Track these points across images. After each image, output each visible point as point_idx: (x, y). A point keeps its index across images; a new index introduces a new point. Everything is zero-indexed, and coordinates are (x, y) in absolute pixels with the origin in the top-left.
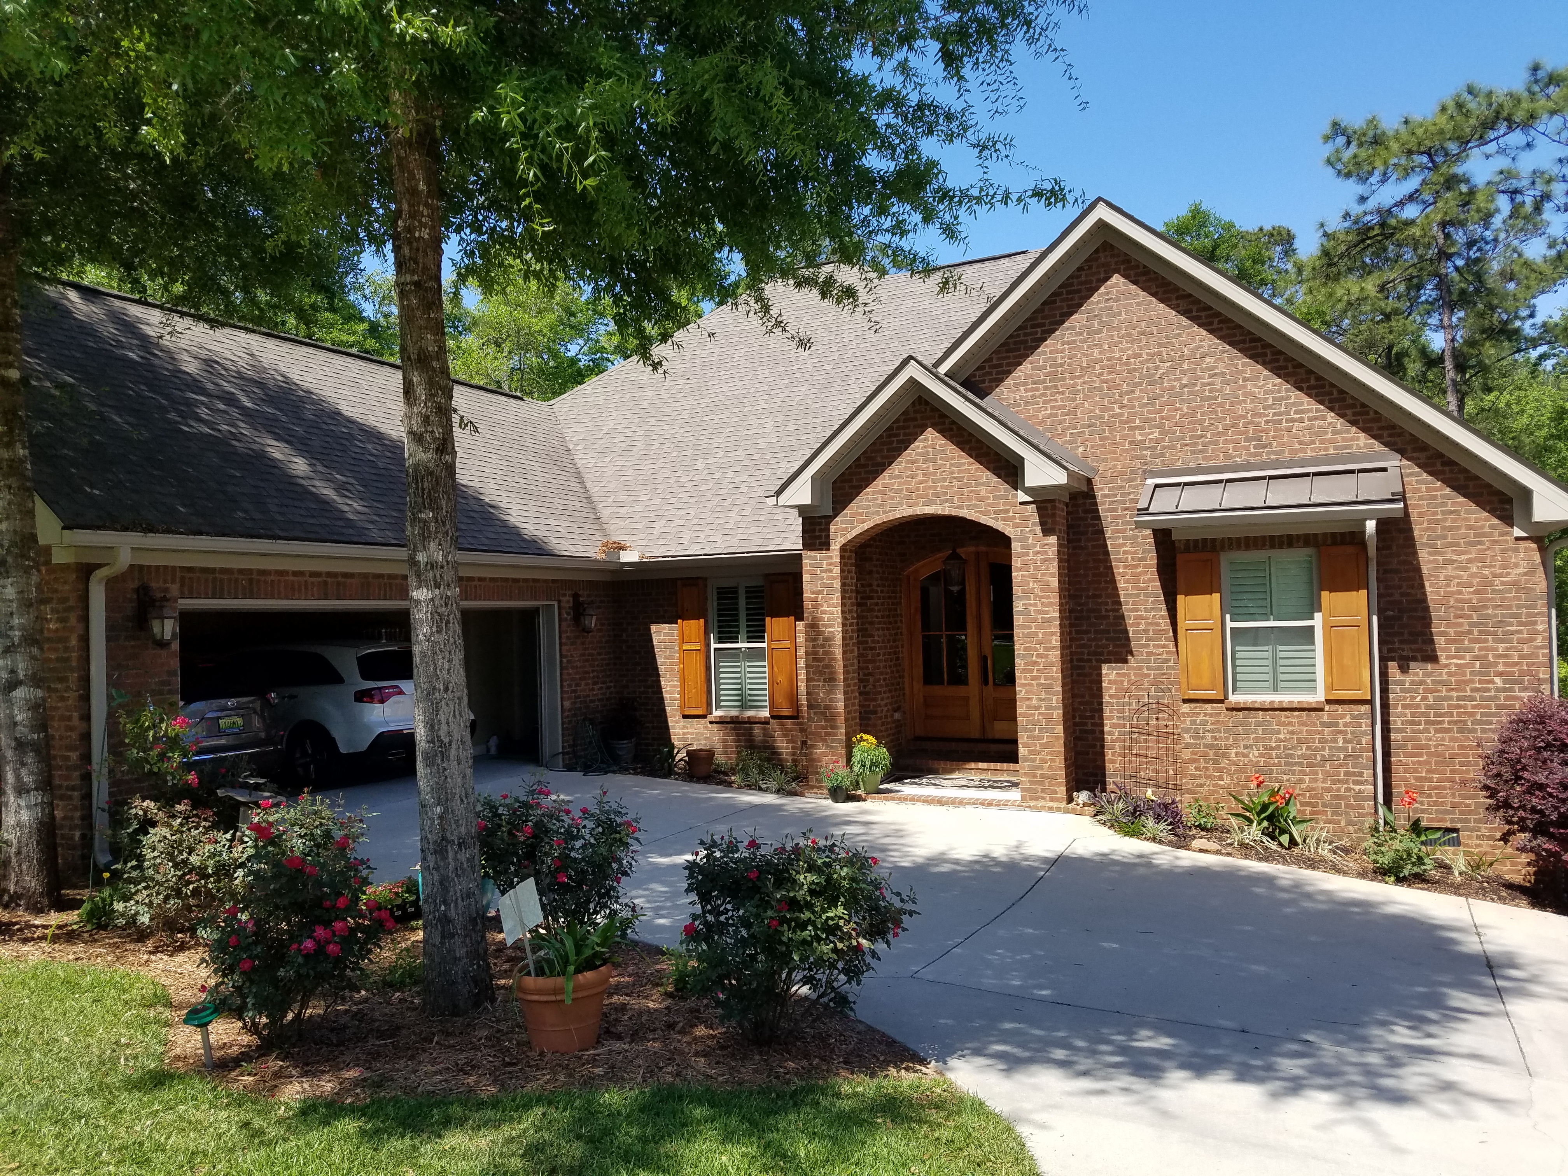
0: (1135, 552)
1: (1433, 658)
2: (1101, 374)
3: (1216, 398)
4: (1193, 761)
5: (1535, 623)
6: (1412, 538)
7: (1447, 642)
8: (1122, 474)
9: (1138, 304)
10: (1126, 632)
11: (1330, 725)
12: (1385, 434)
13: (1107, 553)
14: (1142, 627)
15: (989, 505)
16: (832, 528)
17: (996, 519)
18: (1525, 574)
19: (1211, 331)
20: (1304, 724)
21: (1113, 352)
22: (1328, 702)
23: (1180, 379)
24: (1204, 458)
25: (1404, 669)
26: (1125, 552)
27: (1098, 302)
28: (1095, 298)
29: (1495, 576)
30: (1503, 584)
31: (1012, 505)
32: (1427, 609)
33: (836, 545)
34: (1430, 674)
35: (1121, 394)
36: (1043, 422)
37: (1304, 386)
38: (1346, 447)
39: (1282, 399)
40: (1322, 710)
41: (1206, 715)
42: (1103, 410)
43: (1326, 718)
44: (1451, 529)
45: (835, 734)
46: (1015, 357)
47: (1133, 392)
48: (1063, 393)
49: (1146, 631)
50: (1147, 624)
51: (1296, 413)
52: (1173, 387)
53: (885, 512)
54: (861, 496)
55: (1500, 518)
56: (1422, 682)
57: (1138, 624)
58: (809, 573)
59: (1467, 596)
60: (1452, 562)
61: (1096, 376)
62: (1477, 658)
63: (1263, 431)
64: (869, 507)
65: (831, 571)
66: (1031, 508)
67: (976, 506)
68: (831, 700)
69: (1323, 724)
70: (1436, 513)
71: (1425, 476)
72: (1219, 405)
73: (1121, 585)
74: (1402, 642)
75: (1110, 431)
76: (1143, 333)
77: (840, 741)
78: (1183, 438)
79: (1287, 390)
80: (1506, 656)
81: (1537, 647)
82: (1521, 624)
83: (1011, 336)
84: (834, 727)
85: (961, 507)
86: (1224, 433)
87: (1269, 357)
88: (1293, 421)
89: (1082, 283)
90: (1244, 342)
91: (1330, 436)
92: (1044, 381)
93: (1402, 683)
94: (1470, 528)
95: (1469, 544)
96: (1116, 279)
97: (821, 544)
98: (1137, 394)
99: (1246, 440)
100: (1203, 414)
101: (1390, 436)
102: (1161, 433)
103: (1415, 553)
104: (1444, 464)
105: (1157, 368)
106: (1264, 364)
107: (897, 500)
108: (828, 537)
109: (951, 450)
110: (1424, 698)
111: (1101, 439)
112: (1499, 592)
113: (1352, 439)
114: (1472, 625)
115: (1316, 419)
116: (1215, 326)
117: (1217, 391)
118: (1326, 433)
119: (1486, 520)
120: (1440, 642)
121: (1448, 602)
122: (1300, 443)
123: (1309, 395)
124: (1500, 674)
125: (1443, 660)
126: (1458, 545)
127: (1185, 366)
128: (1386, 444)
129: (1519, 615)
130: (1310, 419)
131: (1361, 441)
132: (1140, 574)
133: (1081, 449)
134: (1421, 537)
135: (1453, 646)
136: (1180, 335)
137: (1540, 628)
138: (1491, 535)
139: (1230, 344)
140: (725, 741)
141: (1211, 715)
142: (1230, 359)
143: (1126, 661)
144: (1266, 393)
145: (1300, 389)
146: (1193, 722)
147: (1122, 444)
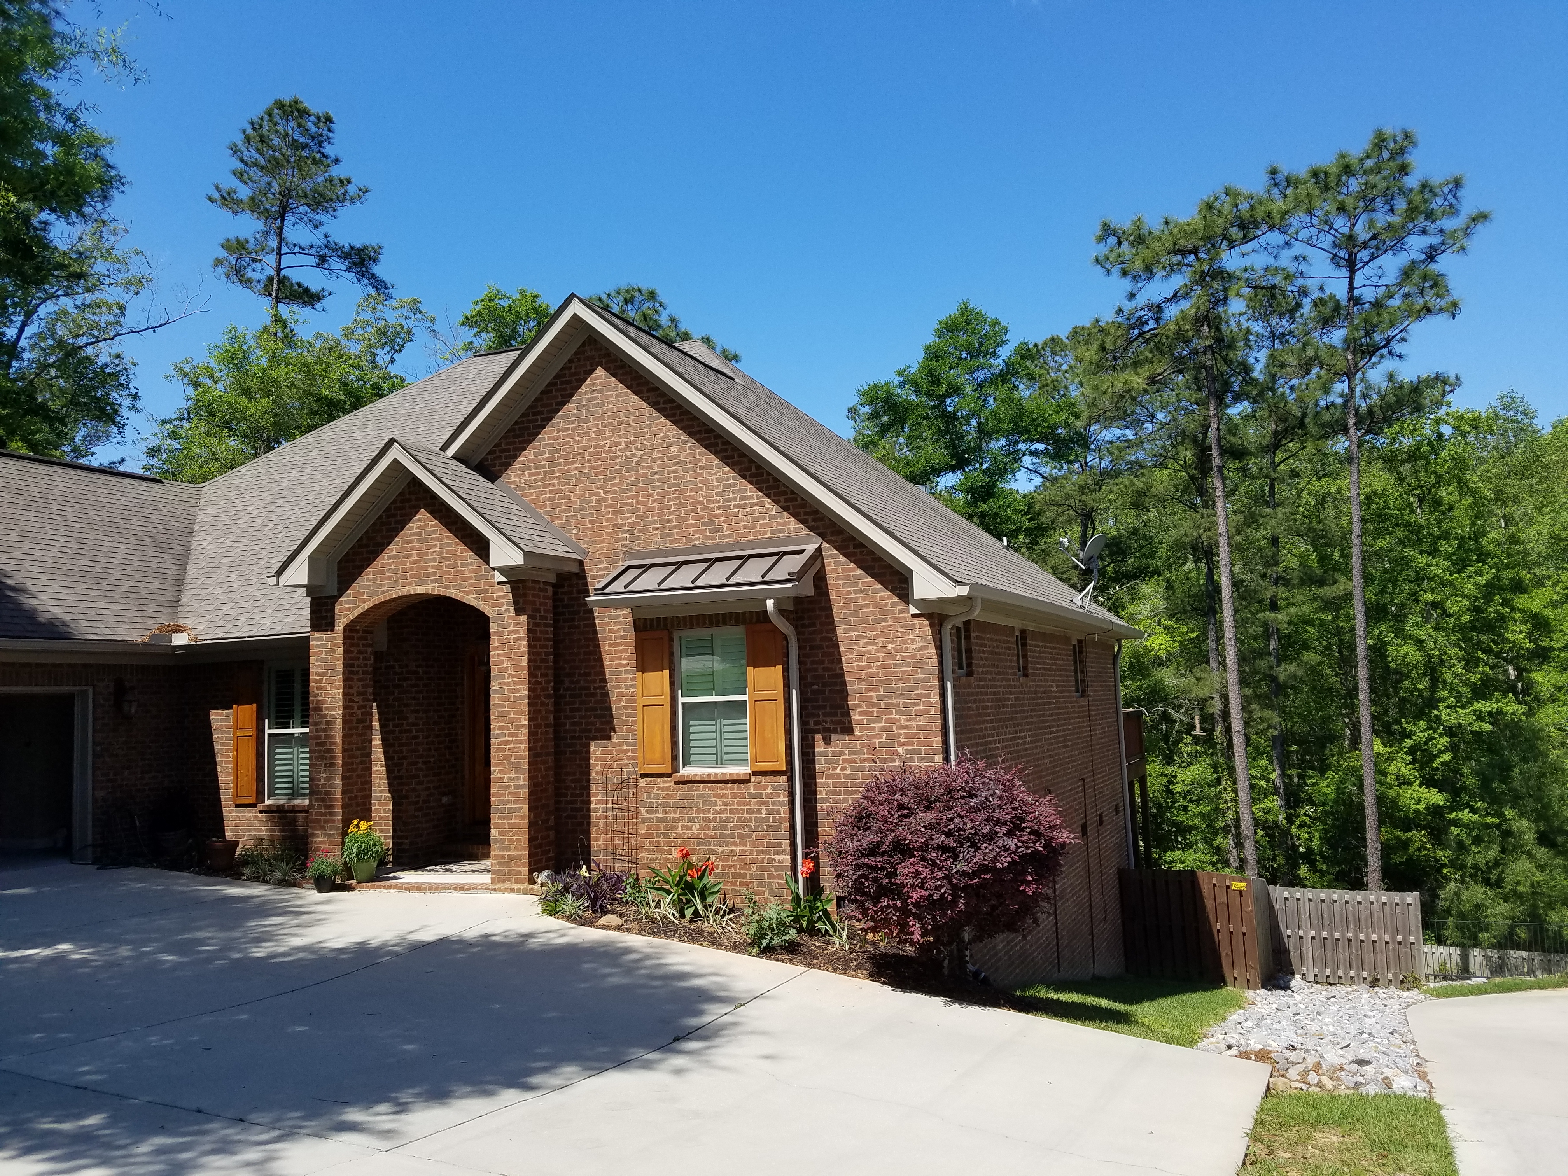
0: (618, 631)
1: (849, 730)
2: (590, 461)
3: (679, 485)
4: (648, 836)
5: (929, 696)
6: (831, 616)
7: (861, 714)
8: (607, 556)
9: (618, 396)
10: (610, 709)
11: (756, 796)
12: (810, 518)
13: (595, 632)
14: (623, 704)
15: (472, 585)
16: (337, 608)
17: (477, 599)
18: (920, 649)
19: (674, 423)
20: (734, 796)
21: (598, 440)
22: (755, 773)
23: (651, 467)
24: (672, 541)
25: (827, 741)
26: (610, 631)
27: (586, 393)
28: (583, 389)
29: (897, 651)
30: (903, 658)
31: (491, 584)
32: (844, 683)
33: (339, 627)
34: (846, 746)
35: (606, 480)
36: (543, 506)
37: (748, 474)
38: (781, 531)
39: (730, 486)
40: (749, 781)
41: (658, 789)
42: (591, 495)
43: (752, 790)
44: (862, 607)
45: (333, 822)
46: (520, 442)
47: (615, 478)
48: (558, 478)
49: (626, 708)
50: (628, 701)
51: (742, 499)
52: (646, 475)
53: (383, 592)
54: (362, 577)
55: (899, 596)
56: (841, 753)
57: (620, 701)
58: (316, 654)
59: (876, 671)
60: (862, 638)
61: (585, 462)
62: (884, 729)
63: (715, 516)
64: (369, 587)
65: (334, 652)
66: (506, 588)
67: (460, 586)
68: (331, 786)
69: (751, 796)
70: (849, 593)
71: (841, 558)
72: (682, 492)
73: (607, 663)
74: (825, 715)
75: (598, 514)
76: (621, 423)
77: (337, 829)
78: (654, 522)
79: (734, 478)
80: (907, 727)
81: (930, 719)
82: (918, 696)
83: (516, 423)
84: (332, 814)
85: (448, 587)
86: (686, 519)
87: (720, 447)
88: (739, 506)
89: (572, 375)
90: (700, 432)
91: (767, 521)
92: (544, 467)
93: (825, 754)
94: (876, 606)
95: (876, 621)
96: (599, 372)
97: (327, 625)
98: (618, 481)
99: (704, 524)
100: (670, 500)
101: (814, 520)
102: (637, 517)
103: (834, 630)
104: (855, 547)
105: (633, 456)
106: (716, 453)
107: (393, 580)
108: (333, 617)
109: (441, 531)
110: (844, 768)
111: (591, 522)
112: (900, 666)
113: (785, 524)
114: (880, 698)
115: (757, 504)
116: (678, 417)
117: (680, 478)
118: (765, 518)
119: (889, 598)
120: (855, 713)
121: (860, 676)
122: (745, 527)
123: (751, 483)
124: (902, 745)
125: (858, 733)
126: (867, 622)
127: (655, 455)
128: (811, 528)
129: (915, 688)
130: (752, 505)
131: (792, 525)
132: (622, 652)
133: (575, 532)
134: (839, 614)
135: (865, 718)
136: (650, 426)
137: (933, 700)
138: (893, 612)
139: (690, 434)
140: (271, 830)
141: (663, 789)
142: (690, 448)
143: (609, 738)
144: (717, 481)
145: (744, 477)
146: (648, 797)
147: (607, 527)
